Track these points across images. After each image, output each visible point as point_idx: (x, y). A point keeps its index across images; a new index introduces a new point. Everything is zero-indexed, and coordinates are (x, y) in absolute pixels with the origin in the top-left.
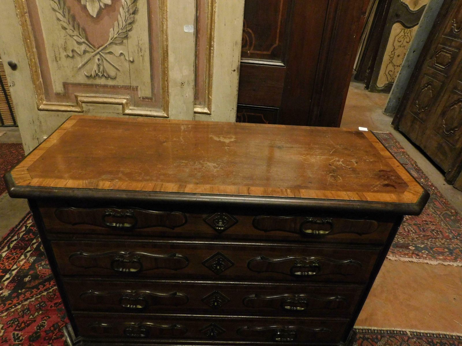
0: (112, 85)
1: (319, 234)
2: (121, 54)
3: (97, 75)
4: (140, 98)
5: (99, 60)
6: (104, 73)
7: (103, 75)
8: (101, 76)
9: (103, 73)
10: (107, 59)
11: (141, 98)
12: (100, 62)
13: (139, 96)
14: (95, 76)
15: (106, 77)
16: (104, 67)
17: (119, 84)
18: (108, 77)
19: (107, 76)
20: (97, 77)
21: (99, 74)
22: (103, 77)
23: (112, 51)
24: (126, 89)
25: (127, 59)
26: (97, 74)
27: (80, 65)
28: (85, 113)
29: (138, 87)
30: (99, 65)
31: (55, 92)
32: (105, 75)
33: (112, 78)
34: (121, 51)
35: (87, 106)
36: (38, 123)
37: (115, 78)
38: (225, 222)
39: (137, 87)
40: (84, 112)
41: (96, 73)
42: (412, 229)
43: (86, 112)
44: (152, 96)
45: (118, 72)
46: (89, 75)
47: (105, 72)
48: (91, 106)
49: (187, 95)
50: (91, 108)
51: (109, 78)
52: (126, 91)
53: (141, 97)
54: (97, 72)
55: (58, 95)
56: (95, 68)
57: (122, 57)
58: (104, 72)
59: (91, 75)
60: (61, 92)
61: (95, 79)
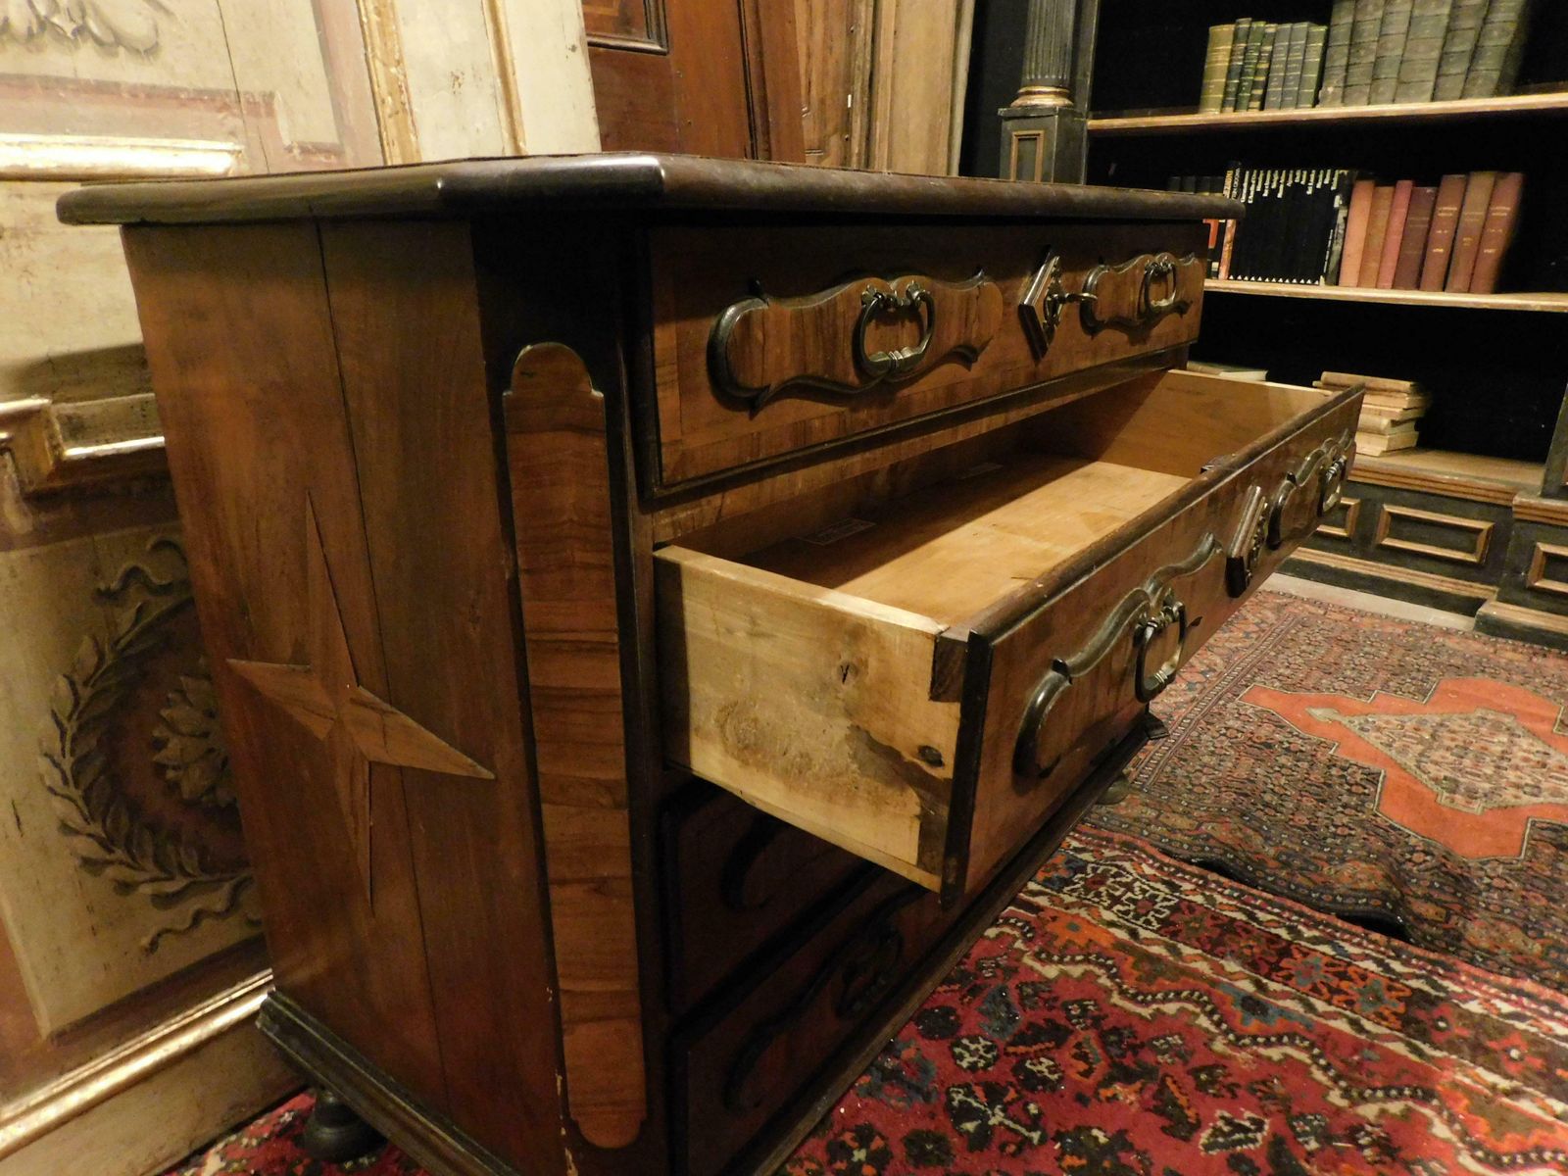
0: (142, 85)
3: (44, 24)
4: (290, 150)
6: (83, 17)
7: (81, 31)
8: (73, 33)
9: (77, 15)
11: (296, 151)
13: (287, 142)
14: (30, 29)
15: (98, 41)
17: (179, 84)
18: (112, 43)
19: (109, 39)
20: (46, 34)
21: (56, 20)
22: (85, 41)
24: (220, 110)
26: (46, 18)
28: (14, 243)
29: (271, 95)
32: (95, 29)
33: (138, 51)
35: (21, 196)
37: (149, 51)
39: (269, 97)
41: (38, 16)
43: (18, 233)
44: (340, 136)
45: (160, 16)
47: (89, 11)
48: (44, 196)
49: (479, 125)
51: (121, 50)
52: (221, 116)
53: (295, 144)
54: (42, 10)
58: (83, 10)
59: (6, 20)
61: (40, 49)
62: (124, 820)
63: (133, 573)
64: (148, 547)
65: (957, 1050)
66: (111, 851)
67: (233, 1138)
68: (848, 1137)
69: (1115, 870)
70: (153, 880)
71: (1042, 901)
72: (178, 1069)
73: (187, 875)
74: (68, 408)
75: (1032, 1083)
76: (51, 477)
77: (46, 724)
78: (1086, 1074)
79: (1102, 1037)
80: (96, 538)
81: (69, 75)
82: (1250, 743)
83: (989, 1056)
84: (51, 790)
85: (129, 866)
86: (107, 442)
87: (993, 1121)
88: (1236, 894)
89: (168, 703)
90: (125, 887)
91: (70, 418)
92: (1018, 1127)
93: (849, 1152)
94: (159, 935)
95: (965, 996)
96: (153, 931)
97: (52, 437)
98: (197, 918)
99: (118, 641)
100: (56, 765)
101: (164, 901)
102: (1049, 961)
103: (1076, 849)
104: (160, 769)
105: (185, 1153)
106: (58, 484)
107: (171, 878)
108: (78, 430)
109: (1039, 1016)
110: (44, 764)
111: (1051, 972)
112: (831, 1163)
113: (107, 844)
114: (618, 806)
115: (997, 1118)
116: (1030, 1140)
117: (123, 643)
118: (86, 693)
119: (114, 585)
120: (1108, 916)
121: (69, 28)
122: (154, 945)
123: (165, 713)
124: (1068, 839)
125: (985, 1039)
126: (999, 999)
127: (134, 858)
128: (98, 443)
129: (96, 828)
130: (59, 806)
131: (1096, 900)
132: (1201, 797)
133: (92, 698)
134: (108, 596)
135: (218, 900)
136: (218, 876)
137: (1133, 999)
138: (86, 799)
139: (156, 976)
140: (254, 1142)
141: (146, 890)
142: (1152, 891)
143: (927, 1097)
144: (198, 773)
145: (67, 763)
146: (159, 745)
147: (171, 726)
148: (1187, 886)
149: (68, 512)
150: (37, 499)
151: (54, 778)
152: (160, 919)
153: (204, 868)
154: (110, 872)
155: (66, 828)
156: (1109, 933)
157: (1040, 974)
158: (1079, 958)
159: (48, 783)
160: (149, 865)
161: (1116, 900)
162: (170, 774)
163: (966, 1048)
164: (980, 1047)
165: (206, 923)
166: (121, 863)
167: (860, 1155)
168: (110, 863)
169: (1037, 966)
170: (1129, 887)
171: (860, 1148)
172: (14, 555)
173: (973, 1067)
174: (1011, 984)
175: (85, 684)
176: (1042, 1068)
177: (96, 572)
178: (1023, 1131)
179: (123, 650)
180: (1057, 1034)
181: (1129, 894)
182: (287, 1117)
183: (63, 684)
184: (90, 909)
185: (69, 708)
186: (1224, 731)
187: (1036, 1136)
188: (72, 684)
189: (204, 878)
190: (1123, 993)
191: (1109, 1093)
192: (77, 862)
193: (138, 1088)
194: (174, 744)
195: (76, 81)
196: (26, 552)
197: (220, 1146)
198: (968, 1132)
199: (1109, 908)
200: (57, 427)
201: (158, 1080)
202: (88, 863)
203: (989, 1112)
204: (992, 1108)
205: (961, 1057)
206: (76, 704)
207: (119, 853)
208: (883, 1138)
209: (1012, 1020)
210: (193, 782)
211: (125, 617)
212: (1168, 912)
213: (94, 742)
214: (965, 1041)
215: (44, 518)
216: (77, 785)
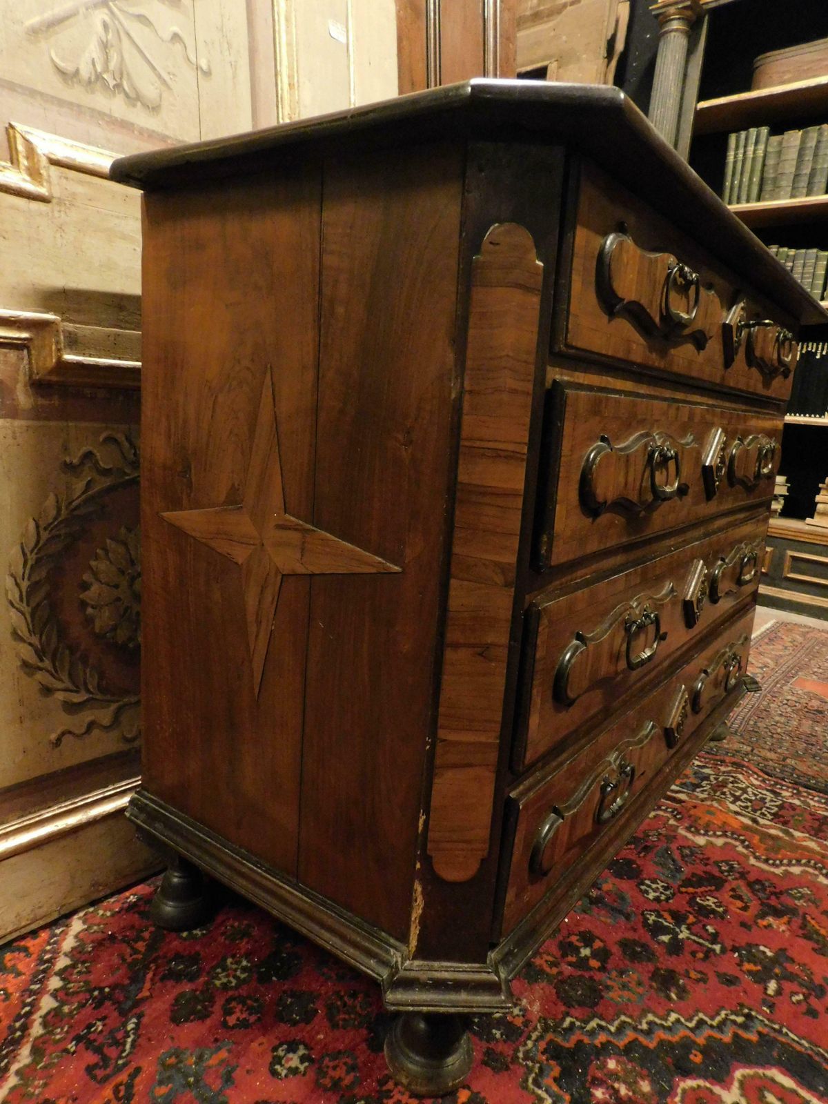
0: (147, 129)
2: (176, 37)
3: (99, 77)
5: (105, 26)
6: (121, 79)
7: (118, 86)
8: (114, 87)
9: (118, 76)
10: (133, 34)
12: (110, 36)
14: (90, 78)
15: (127, 95)
16: (122, 57)
17: (167, 133)
18: (134, 99)
19: (132, 95)
20: (99, 84)
21: (105, 76)
22: (119, 93)
23: (151, 18)
25: (193, 59)
26: (100, 73)
27: (34, 20)
30: (105, 46)
32: (126, 88)
33: (148, 106)
34: (175, 29)
35: (67, 178)
37: (154, 109)
40: (54, 201)
41: (96, 71)
43: (61, 202)
45: (163, 88)
46: (68, 67)
47: (125, 76)
48: (80, 182)
50: (80, 189)
51: (139, 104)
54: (99, 69)
56: (93, 51)
57: (178, 47)
58: (121, 74)
59: (78, 70)
61: (93, 92)
62: (54, 639)
63: (88, 455)
64: (101, 440)
65: (643, 887)
66: (42, 660)
67: (91, 909)
68: (574, 939)
69: (731, 779)
70: (66, 690)
71: (682, 796)
72: (63, 843)
73: (88, 691)
74: (70, 327)
75: (705, 912)
76: (51, 372)
77: (15, 551)
78: (745, 908)
79: (750, 885)
80: (70, 424)
81: (107, 112)
82: (806, 710)
83: (668, 893)
84: (11, 604)
85: (52, 675)
86: (90, 356)
87: (681, 936)
88: (823, 801)
89: (97, 558)
90: (47, 691)
91: (70, 333)
92: (701, 941)
93: (577, 950)
94: (63, 734)
95: (640, 853)
96: (59, 731)
97: (58, 343)
98: (91, 726)
99: (70, 503)
100: (17, 584)
101: (71, 708)
102: (697, 832)
103: (698, 766)
104: (83, 605)
105: (56, 916)
106: (54, 378)
107: (77, 692)
108: (74, 342)
109: (700, 869)
110: (9, 582)
111: (701, 841)
112: (564, 956)
113: (40, 654)
114: (507, 585)
115: (684, 934)
116: (714, 950)
117: (74, 504)
118: (45, 535)
119: (75, 461)
120: (733, 807)
121: (112, 83)
122: (59, 740)
123: (93, 563)
125: (662, 882)
126: (666, 855)
127: (56, 671)
128: (84, 355)
129: (35, 640)
130: (14, 615)
131: (723, 796)
132: (780, 741)
133: (48, 540)
134: (69, 468)
135: (104, 716)
136: (108, 697)
137: (766, 861)
138: (33, 615)
139: (57, 766)
140: (108, 914)
141: (60, 696)
142: (760, 795)
143: (628, 917)
144: (107, 614)
145: (25, 584)
146: (85, 587)
147: (95, 574)
148: (785, 793)
149: (56, 401)
150: (39, 386)
151: (14, 595)
152: (65, 721)
153: (100, 688)
154: (39, 676)
155: (16, 635)
156: (736, 819)
157: (693, 842)
158: (719, 833)
159: (10, 597)
160: (65, 677)
161: (737, 799)
162: (90, 611)
163: (649, 886)
164: (659, 886)
165: (96, 732)
166: (48, 671)
167: (585, 952)
168: (40, 669)
169: (689, 836)
170: (744, 791)
171: (586, 946)
172: (17, 423)
173: (657, 899)
174: (674, 846)
175: (45, 529)
176: (710, 903)
177: (66, 449)
178: (707, 944)
179: (75, 509)
180: (717, 883)
181: (746, 796)
182: (132, 899)
183: (32, 525)
184: (21, 702)
185: (32, 544)
186: (785, 702)
187: (717, 948)
188: (37, 527)
189: (99, 697)
190: (757, 858)
191: (765, 923)
192: (19, 663)
193: (33, 853)
194: (95, 588)
195: (110, 116)
196: (23, 423)
197: (81, 914)
198: (664, 942)
199: (733, 802)
200: (62, 337)
201: (48, 851)
202: (25, 664)
203: (678, 930)
204: (680, 928)
205: (647, 893)
206: (38, 542)
207: (47, 663)
208: (601, 941)
209: (678, 870)
210: (104, 620)
211: (80, 486)
212: (776, 809)
213: (44, 574)
214: (648, 882)
215: (41, 401)
216: (28, 605)
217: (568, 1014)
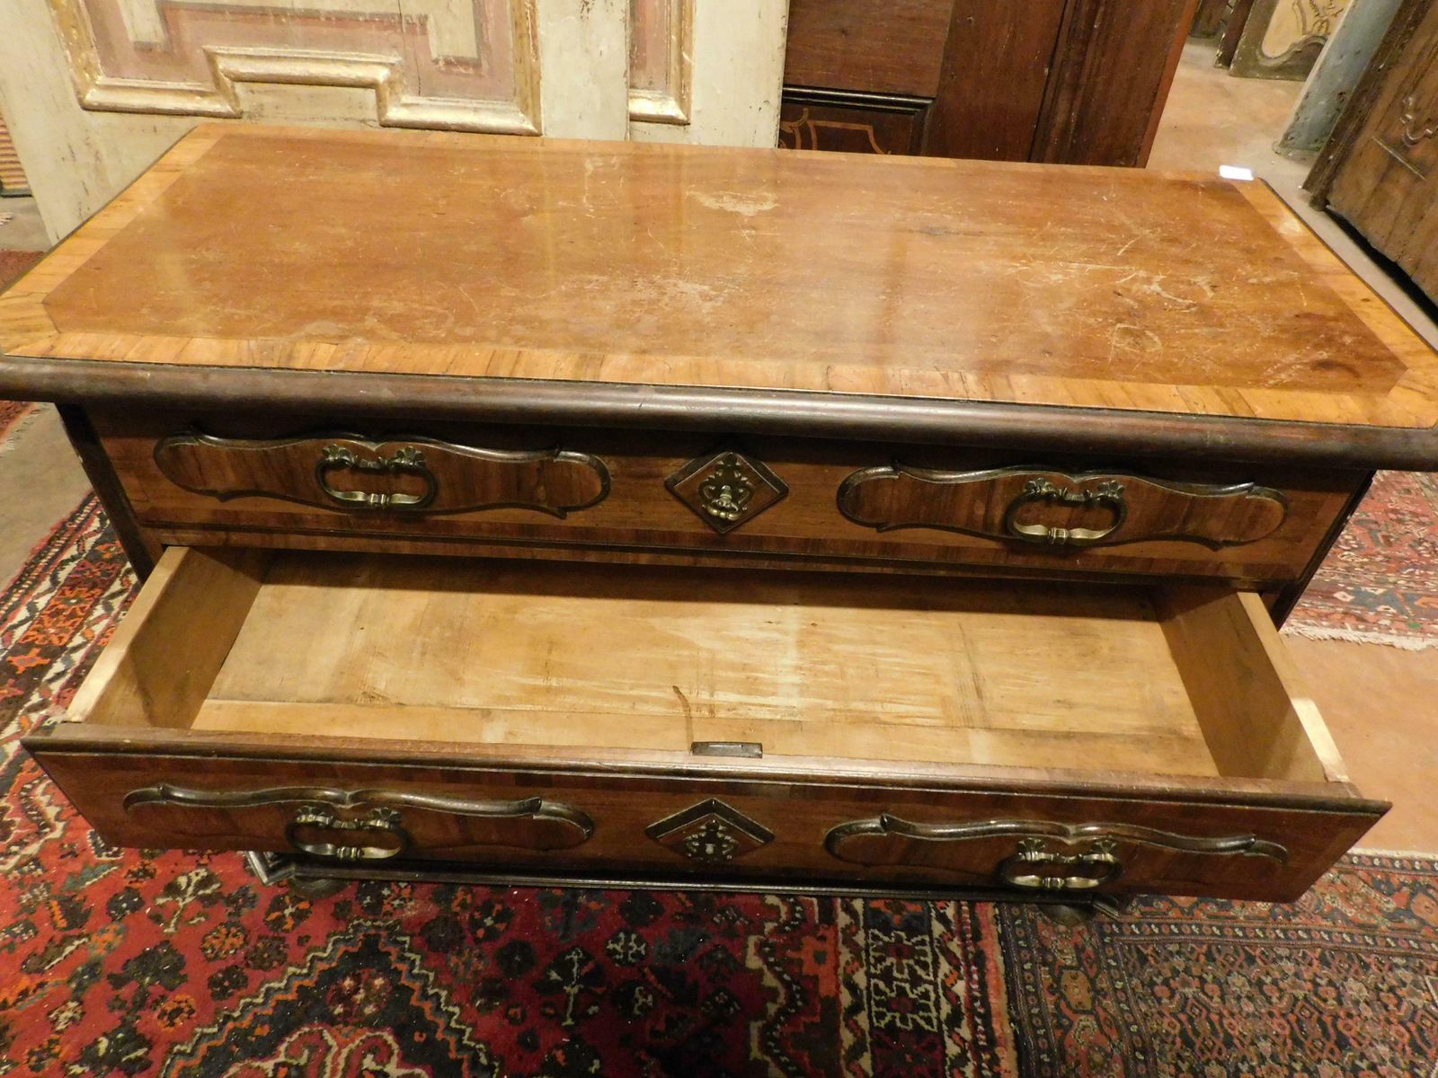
0: (335, 12)
1: (1069, 538)
4: (436, 62)
11: (441, 63)
13: (434, 55)
17: (359, 9)
24: (386, 29)
28: (248, 121)
29: (426, 17)
31: (132, 38)
36: (92, 161)
38: (741, 494)
39: (423, 20)
40: (245, 116)
42: (1350, 537)
43: (251, 115)
44: (479, 52)
48: (266, 92)
49: (603, 48)
50: (267, 100)
52: (386, 33)
53: (441, 58)
55: (145, 49)
60: (154, 40)
65: (622, 935)
68: (498, 907)
69: (929, 960)
71: (843, 919)
75: (622, 999)
79: (703, 1031)
83: (630, 959)
87: (567, 989)
93: (488, 915)
95: (680, 914)
102: (765, 956)
103: (942, 916)
109: (696, 976)
111: (753, 962)
112: (477, 909)
115: (572, 990)
116: (564, 1020)
120: (860, 978)
124: (952, 904)
125: (645, 949)
126: (694, 938)
131: (872, 961)
137: (767, 1039)
142: (930, 1003)
143: (564, 937)
156: (838, 987)
157: (744, 956)
158: (786, 977)
161: (887, 976)
163: (628, 940)
164: (635, 948)
167: (489, 921)
169: (751, 950)
170: (917, 981)
171: (493, 919)
173: (612, 953)
174: (718, 941)
176: (641, 1000)
178: (570, 1010)
180: (685, 996)
181: (907, 986)
187: (569, 1022)
190: (769, 1027)
191: (644, 1058)
198: (549, 976)
199: (871, 975)
203: (573, 982)
204: (578, 982)
205: (616, 941)
208: (507, 927)
209: (679, 958)
212: (910, 1028)
214: (634, 937)
217: (412, 936)
